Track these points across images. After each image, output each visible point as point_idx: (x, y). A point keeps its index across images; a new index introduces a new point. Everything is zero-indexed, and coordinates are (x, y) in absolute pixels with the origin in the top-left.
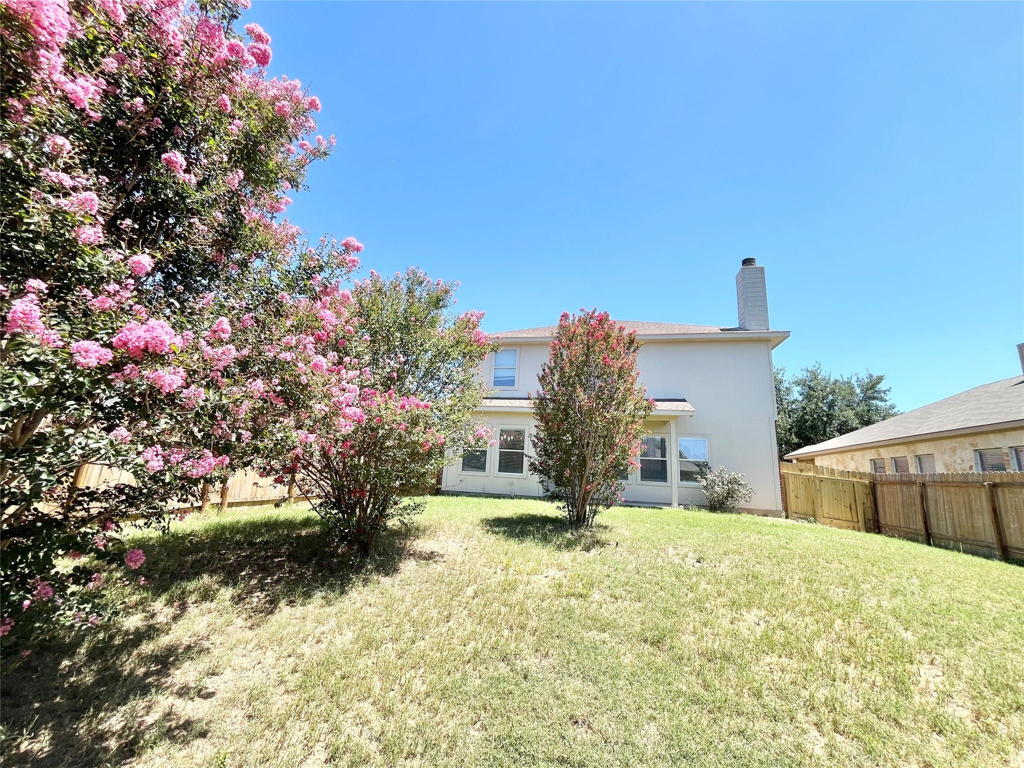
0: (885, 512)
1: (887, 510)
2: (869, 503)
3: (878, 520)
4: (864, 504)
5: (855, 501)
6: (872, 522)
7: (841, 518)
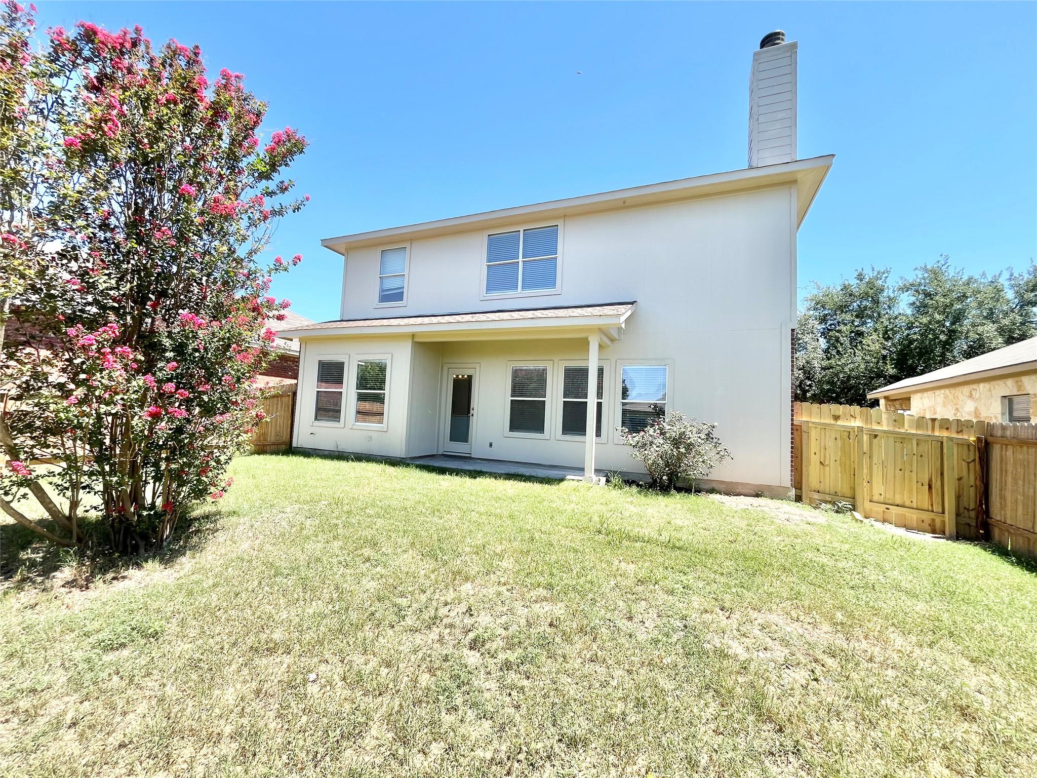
0: (1003, 498)
1: (1008, 495)
2: (972, 479)
3: (987, 512)
4: (960, 479)
5: (942, 474)
6: (973, 514)
7: (908, 503)
